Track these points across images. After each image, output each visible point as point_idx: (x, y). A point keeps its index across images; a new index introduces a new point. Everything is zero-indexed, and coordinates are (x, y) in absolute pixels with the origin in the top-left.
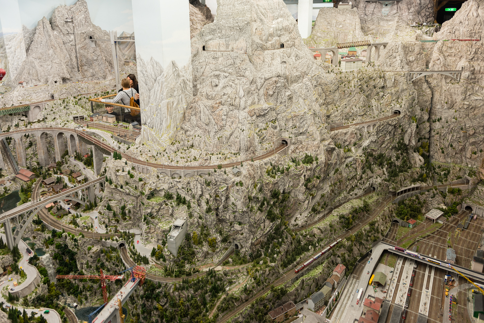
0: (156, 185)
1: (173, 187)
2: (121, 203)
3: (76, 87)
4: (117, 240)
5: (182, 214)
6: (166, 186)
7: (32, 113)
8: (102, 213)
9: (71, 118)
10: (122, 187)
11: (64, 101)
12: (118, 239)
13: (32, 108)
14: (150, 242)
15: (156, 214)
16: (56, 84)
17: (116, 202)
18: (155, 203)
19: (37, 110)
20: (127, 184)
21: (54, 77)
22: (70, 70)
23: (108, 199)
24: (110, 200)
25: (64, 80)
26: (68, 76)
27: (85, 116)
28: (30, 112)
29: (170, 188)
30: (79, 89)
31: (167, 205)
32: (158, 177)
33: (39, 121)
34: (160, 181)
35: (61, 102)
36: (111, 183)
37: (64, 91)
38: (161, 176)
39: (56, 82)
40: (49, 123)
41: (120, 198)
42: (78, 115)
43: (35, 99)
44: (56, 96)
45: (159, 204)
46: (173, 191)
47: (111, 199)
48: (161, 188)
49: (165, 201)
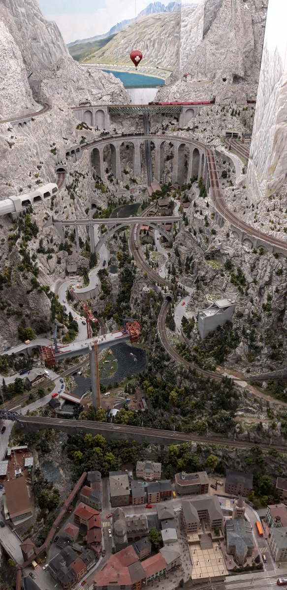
0: (221, 245)
1: (238, 256)
2: (191, 253)
3: (249, 92)
4: (165, 290)
5: (233, 295)
6: (231, 251)
7: (183, 117)
8: (171, 256)
9: (224, 133)
10: (195, 234)
11: (224, 108)
12: (167, 290)
13: (185, 110)
14: (194, 311)
15: (209, 281)
16: (224, 83)
17: (186, 249)
18: (210, 266)
19: (190, 114)
20: (201, 231)
21: (223, 72)
22: (248, 65)
23: (180, 242)
24: (181, 244)
25: (236, 78)
26: (241, 73)
27: (240, 134)
28: (181, 115)
29: (235, 256)
30: (251, 95)
31: (223, 275)
32: (228, 235)
33: (188, 129)
34: (228, 243)
35: (220, 108)
36: (187, 224)
37: (230, 94)
38: (232, 236)
39: (224, 80)
40: (198, 134)
41: (191, 246)
42: (232, 132)
43: (192, 98)
44: (218, 100)
45: (214, 270)
46: (236, 262)
47: (183, 243)
48: (226, 252)
49: (222, 271)
